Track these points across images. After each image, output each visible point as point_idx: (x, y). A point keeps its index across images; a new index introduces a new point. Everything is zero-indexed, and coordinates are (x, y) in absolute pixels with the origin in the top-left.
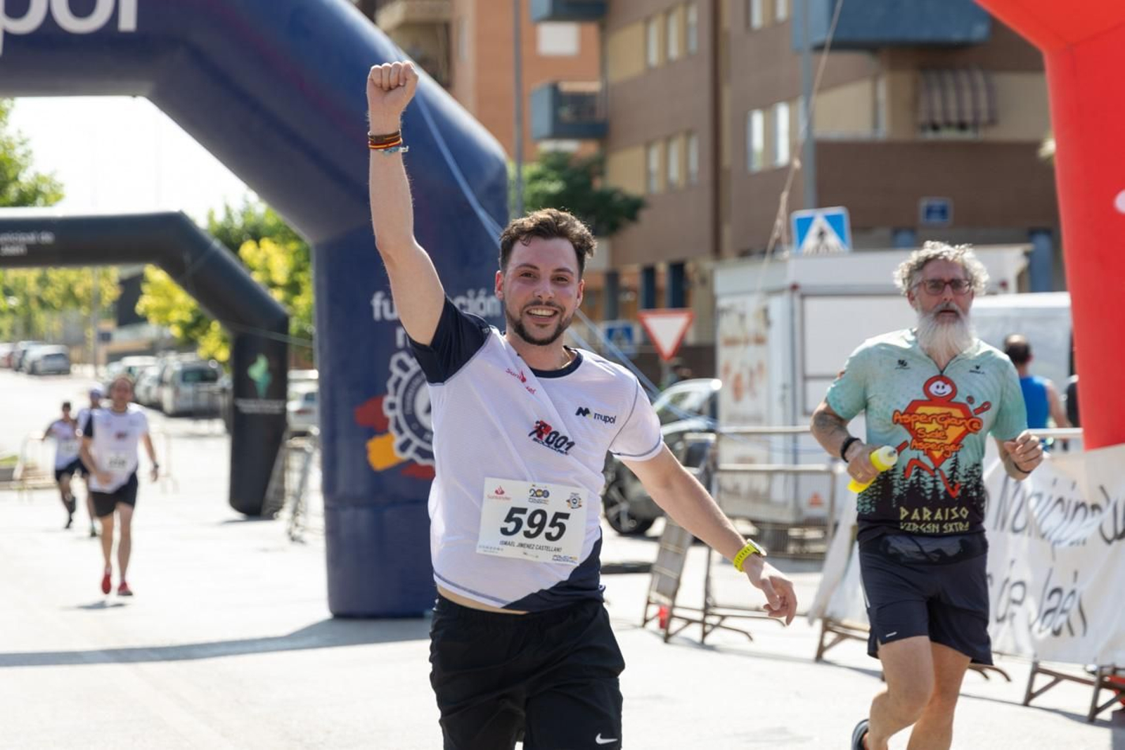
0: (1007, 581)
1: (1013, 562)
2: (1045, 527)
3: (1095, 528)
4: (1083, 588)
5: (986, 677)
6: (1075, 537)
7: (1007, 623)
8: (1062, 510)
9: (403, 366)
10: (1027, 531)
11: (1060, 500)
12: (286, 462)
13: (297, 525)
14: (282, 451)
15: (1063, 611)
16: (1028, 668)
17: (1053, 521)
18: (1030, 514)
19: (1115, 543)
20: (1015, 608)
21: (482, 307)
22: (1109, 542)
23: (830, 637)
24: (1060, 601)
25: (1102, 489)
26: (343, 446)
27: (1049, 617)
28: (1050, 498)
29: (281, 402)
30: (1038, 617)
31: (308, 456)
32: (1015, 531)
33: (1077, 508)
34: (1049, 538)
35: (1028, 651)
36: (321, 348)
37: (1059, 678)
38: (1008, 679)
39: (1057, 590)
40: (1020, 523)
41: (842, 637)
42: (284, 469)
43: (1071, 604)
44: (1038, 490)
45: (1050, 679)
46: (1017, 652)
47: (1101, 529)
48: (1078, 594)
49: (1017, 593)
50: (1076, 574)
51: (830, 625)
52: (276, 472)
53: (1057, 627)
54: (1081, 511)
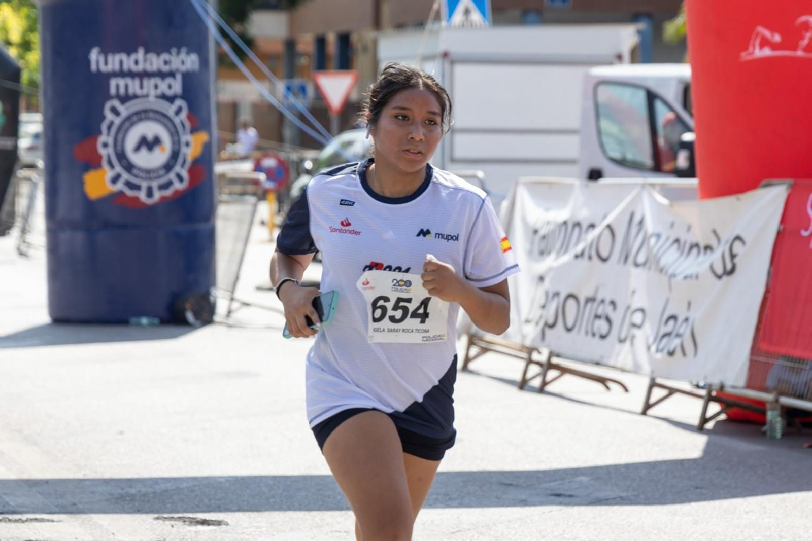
0: (628, 308)
1: (634, 292)
2: (663, 262)
3: (707, 265)
4: (696, 315)
5: (608, 388)
6: (688, 272)
7: (628, 343)
8: (679, 248)
9: (115, 111)
10: (647, 266)
11: (677, 241)
12: (16, 189)
13: (24, 242)
14: (13, 180)
15: (678, 335)
16: (645, 382)
17: (670, 257)
18: (650, 250)
19: (725, 278)
20: (635, 331)
21: (183, 63)
22: (719, 277)
23: (474, 351)
24: (675, 326)
25: (715, 232)
26: (63, 178)
27: (665, 340)
28: (668, 239)
29: (13, 139)
30: (655, 340)
31: (35, 185)
32: (637, 265)
33: (691, 248)
34: (666, 273)
35: (646, 368)
36: (45, 94)
37: (672, 391)
38: (626, 390)
39: (673, 317)
40: (641, 259)
41: (485, 350)
42: (15, 195)
43: (685, 330)
44: (657, 230)
45: (664, 392)
46: (636, 370)
47: (712, 268)
48: (691, 321)
49: (638, 318)
50: (689, 304)
51: (476, 341)
52: (8, 197)
53: (672, 349)
54: (695, 251)
